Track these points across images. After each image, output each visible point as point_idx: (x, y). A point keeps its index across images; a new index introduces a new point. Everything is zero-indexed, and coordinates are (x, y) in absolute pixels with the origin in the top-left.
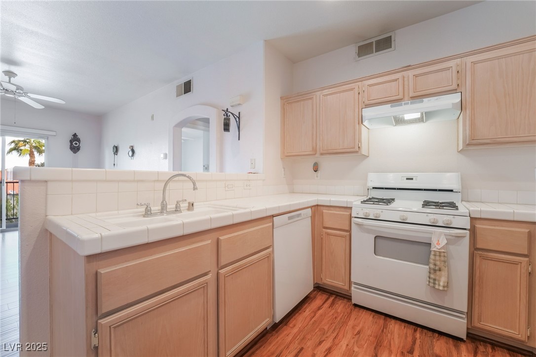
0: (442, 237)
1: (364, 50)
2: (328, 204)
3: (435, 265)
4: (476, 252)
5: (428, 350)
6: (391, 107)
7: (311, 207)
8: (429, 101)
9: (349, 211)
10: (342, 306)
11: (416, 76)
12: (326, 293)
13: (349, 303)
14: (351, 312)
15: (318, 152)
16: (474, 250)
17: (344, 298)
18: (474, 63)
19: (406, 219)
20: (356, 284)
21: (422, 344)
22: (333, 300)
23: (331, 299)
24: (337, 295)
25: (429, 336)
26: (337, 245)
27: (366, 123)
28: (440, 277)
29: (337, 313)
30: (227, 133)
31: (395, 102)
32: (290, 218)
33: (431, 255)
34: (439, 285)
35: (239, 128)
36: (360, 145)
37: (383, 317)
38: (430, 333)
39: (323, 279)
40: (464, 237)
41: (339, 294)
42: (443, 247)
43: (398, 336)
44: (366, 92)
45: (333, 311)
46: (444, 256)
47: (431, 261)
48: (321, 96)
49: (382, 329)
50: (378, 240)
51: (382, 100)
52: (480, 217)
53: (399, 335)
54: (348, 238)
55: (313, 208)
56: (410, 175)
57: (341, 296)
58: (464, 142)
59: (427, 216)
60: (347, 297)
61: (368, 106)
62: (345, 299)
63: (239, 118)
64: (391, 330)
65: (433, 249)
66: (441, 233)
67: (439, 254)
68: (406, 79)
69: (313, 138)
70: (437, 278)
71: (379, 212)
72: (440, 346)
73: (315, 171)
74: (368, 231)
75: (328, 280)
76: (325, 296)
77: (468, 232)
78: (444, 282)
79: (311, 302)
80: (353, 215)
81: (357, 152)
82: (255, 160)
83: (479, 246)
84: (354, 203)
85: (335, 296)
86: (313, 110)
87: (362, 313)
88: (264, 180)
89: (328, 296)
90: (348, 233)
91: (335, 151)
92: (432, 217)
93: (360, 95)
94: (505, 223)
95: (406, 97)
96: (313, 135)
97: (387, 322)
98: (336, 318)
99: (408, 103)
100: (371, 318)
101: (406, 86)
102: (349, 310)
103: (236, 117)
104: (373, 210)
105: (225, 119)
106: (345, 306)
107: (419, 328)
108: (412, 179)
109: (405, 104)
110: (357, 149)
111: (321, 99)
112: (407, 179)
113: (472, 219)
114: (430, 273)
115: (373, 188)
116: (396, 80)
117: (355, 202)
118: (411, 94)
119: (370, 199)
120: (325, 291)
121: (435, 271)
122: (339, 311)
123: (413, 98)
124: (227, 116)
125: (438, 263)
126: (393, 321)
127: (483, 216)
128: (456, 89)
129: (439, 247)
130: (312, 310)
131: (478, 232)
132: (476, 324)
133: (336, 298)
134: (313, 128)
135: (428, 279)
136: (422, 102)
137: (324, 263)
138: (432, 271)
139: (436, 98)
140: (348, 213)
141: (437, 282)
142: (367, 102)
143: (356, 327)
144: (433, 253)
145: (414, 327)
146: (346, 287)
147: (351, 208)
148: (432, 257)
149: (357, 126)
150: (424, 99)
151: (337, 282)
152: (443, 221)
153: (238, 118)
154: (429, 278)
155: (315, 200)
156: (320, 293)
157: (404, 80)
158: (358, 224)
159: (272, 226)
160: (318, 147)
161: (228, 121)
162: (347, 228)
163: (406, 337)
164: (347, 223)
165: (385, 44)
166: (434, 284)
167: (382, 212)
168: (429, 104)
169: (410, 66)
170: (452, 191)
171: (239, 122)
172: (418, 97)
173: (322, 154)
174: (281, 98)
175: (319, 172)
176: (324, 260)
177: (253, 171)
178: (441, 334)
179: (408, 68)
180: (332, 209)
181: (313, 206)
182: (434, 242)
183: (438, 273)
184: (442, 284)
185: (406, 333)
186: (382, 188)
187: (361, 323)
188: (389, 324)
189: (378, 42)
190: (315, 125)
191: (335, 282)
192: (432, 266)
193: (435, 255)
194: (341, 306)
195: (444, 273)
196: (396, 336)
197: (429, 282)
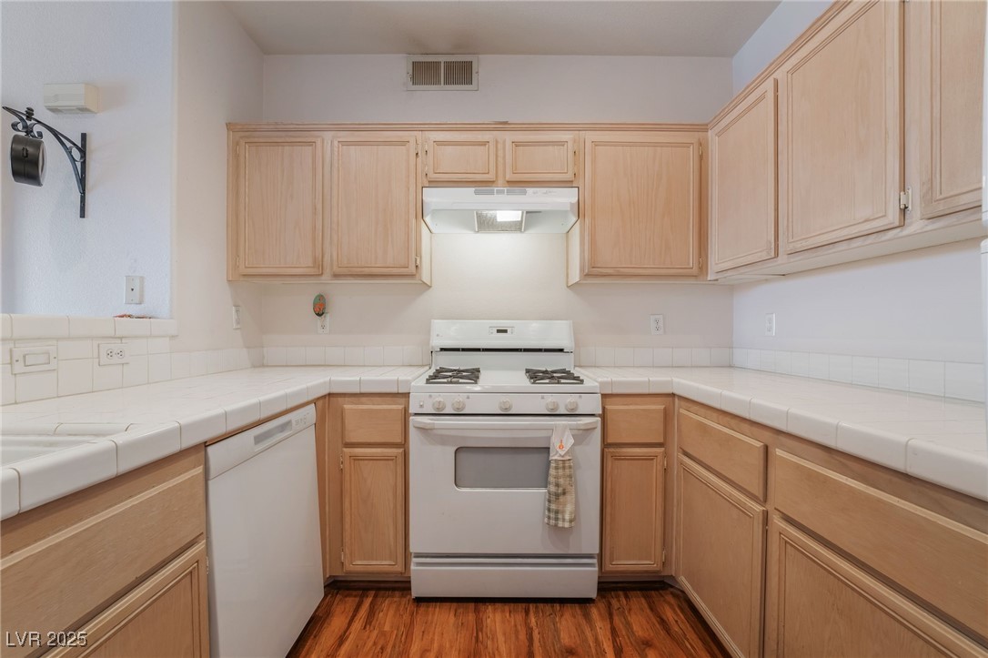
0: (567, 433)
1: (424, 72)
2: (356, 390)
3: (557, 485)
4: (606, 450)
5: (554, 646)
6: (476, 193)
7: (315, 401)
8: (534, 193)
9: (403, 400)
10: (391, 612)
11: (517, 144)
12: (354, 593)
13: (404, 600)
14: (412, 622)
15: (328, 272)
16: (605, 445)
17: (394, 589)
18: (596, 144)
19: (510, 408)
20: (418, 556)
21: (543, 637)
22: (371, 603)
23: (367, 602)
24: (379, 589)
25: (548, 614)
26: (379, 480)
27: (427, 219)
28: (565, 505)
29: (383, 634)
30: (26, 188)
31: (483, 184)
32: (258, 439)
33: (551, 469)
34: (564, 520)
35: (82, 181)
36: (418, 262)
37: (472, 605)
38: (548, 608)
39: (347, 563)
40: (595, 428)
41: (382, 585)
42: (567, 453)
43: (503, 639)
44: (430, 153)
45: (376, 632)
46: (570, 467)
47: (551, 479)
48: (336, 143)
49: (475, 634)
50: (462, 456)
51: (460, 176)
52: (610, 392)
53: (504, 634)
54: (400, 460)
55: (320, 403)
56: (502, 324)
57: (386, 589)
58: (582, 270)
59: (543, 398)
60: (400, 586)
61: (434, 183)
62: (397, 593)
63: (83, 151)
64: (491, 630)
65: (553, 457)
66: (565, 427)
67: (563, 464)
68: (500, 146)
69: (314, 239)
70: (561, 508)
71: (462, 398)
72: (567, 627)
73: (319, 315)
74: (442, 440)
75: (359, 563)
76: (351, 602)
77: (599, 419)
78: (571, 513)
79: (319, 631)
80: (412, 410)
81: (412, 276)
82: (142, 279)
83: (610, 440)
84: (413, 384)
85: (373, 593)
86: (314, 169)
87: (433, 614)
88: (173, 337)
89: (357, 599)
90: (401, 450)
91: (367, 271)
92: (550, 399)
93: (419, 160)
94: (638, 399)
95: (500, 181)
96: (314, 228)
97: (481, 615)
98: (382, 649)
99: (502, 192)
100: (452, 619)
101: (500, 159)
102: (406, 617)
103: (68, 145)
104: (449, 395)
105: (16, 140)
106: (397, 609)
107: (531, 605)
108: (505, 331)
109: (498, 192)
110: (412, 269)
111: (336, 149)
112: (499, 331)
113: (604, 396)
114: (549, 501)
115: (442, 349)
116: (484, 144)
117: (414, 379)
118: (508, 177)
119: (438, 372)
120: (348, 589)
121: (557, 495)
122: (387, 628)
123: (510, 183)
124: (28, 130)
125: (561, 481)
126: (490, 608)
127: (616, 391)
128: (572, 182)
129: (563, 453)
130: (324, 653)
131: (609, 416)
132: (609, 567)
133: (375, 596)
134: (315, 213)
135: (547, 513)
136: (525, 193)
137: (347, 526)
138: (553, 498)
139: (545, 190)
140: (401, 407)
141: (560, 516)
142: (432, 176)
143: (428, 654)
144: (553, 465)
145: (524, 605)
146: (399, 568)
147: (407, 395)
148: (552, 472)
149: (414, 221)
150: (527, 189)
151: (378, 563)
152: (566, 406)
153: (81, 150)
154: (549, 510)
155: (325, 383)
156: (339, 597)
157: (497, 147)
158: (423, 430)
159: (202, 478)
160: (327, 258)
161: (30, 150)
162: (399, 439)
163: (517, 632)
164: (399, 427)
165: (461, 73)
166: (557, 519)
167: (468, 398)
168: (536, 198)
169: (506, 123)
170: (561, 350)
171: (84, 164)
172: (518, 184)
173: (336, 276)
174: (229, 126)
175: (328, 317)
176: (347, 519)
177: (133, 310)
178: (563, 601)
179: (503, 126)
180: (364, 399)
181: (318, 399)
182: (555, 444)
183: (562, 499)
184: (567, 517)
185: (516, 626)
186: (457, 350)
187: (436, 638)
188: (484, 619)
189: (449, 65)
190: (319, 206)
191: (374, 563)
192: (553, 489)
193: (557, 468)
194: (390, 615)
195: (570, 498)
196: (501, 638)
197: (549, 518)
